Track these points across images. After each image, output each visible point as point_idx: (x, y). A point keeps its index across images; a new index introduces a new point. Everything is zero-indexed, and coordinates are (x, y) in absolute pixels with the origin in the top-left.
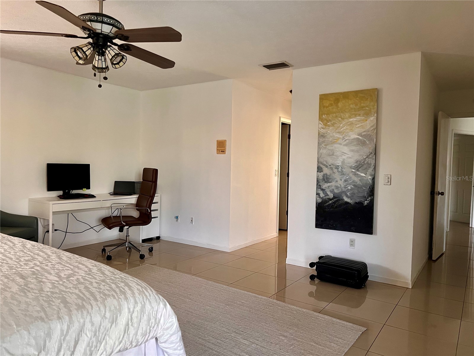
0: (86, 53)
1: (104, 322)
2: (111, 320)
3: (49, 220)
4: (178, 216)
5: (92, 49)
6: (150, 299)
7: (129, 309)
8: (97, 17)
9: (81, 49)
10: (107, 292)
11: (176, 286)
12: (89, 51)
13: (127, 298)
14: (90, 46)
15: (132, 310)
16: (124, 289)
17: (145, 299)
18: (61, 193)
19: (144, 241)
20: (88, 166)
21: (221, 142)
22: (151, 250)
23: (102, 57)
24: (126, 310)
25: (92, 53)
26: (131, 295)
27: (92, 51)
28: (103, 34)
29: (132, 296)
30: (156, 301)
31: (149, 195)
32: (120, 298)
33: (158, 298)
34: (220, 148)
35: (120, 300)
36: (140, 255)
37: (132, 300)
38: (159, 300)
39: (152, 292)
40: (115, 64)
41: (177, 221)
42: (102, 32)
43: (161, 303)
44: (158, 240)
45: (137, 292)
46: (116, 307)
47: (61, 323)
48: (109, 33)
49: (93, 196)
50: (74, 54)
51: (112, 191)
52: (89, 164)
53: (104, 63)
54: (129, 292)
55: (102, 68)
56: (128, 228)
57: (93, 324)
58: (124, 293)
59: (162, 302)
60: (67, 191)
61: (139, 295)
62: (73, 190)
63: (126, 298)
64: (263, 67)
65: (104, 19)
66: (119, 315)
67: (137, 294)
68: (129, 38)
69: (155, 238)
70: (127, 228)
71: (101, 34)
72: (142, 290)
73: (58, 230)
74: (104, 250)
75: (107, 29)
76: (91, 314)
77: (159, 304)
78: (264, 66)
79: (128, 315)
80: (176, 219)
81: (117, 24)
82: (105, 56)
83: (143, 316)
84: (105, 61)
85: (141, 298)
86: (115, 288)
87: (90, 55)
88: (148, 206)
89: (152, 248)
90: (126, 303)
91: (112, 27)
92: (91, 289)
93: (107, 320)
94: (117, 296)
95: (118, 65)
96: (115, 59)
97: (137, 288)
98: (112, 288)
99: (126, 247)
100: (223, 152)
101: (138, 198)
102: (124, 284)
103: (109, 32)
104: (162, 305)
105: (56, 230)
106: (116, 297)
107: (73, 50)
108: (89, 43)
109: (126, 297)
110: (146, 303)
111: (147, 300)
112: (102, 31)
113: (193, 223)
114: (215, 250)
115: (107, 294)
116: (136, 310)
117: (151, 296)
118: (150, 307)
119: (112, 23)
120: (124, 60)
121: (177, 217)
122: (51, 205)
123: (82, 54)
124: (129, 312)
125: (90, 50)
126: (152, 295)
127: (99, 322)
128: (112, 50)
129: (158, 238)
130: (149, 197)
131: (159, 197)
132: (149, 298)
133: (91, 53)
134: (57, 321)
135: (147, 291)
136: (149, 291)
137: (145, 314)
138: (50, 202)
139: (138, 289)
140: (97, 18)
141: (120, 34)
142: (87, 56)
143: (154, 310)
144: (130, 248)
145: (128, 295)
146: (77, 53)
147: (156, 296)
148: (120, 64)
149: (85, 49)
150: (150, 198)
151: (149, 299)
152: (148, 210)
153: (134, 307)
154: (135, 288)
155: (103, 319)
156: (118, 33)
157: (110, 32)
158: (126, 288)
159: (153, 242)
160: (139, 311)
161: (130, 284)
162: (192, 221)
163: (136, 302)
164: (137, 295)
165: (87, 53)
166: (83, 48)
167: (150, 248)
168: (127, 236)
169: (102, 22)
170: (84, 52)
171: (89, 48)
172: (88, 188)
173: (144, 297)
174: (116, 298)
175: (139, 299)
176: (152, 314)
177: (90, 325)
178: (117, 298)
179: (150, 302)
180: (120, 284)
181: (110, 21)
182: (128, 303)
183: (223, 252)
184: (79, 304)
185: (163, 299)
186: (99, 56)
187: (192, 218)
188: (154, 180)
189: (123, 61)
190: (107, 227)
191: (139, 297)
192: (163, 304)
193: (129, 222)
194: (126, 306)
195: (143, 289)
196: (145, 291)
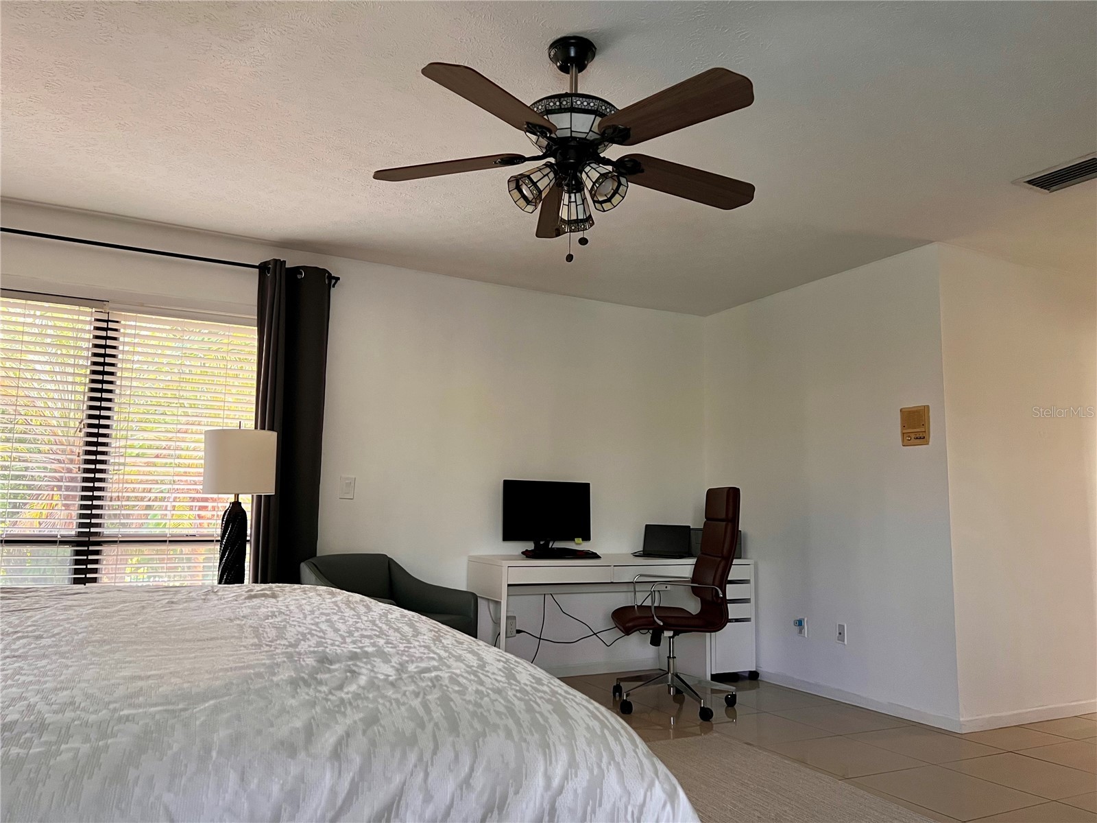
0: (538, 184)
1: (461, 799)
2: (485, 798)
3: (501, 602)
4: (804, 619)
5: (552, 175)
6: (621, 763)
7: (548, 779)
8: (559, 101)
9: (529, 177)
10: (493, 719)
11: (788, 800)
12: (546, 181)
13: (549, 744)
14: (548, 170)
15: (556, 783)
16: (546, 719)
17: (605, 760)
18: (530, 546)
19: (715, 677)
20: (585, 488)
21: (914, 412)
22: (731, 701)
23: (577, 194)
24: (540, 781)
25: (551, 185)
26: (562, 738)
27: (551, 181)
28: (575, 138)
29: (564, 741)
30: (642, 775)
31: (720, 555)
32: (525, 740)
33: (651, 769)
34: (909, 428)
35: (524, 745)
36: (701, 707)
37: (563, 757)
38: (653, 775)
39: (636, 746)
40: (601, 203)
41: (800, 632)
42: (574, 135)
43: (657, 782)
44: (754, 682)
45: (585, 736)
46: (507, 764)
47: (336, 773)
48: (588, 133)
49: (594, 556)
50: (516, 193)
51: (640, 547)
52: (589, 484)
53: (580, 208)
54: (557, 729)
55: (577, 221)
56: (673, 637)
57: (428, 798)
58: (543, 730)
59: (660, 782)
60: (542, 543)
61: (589, 744)
62: (554, 540)
63: (545, 746)
64: (1027, 184)
65: (576, 102)
66: (511, 791)
67: (583, 740)
68: (631, 132)
69: (747, 675)
70: (670, 638)
71: (572, 138)
72: (602, 732)
73: (524, 632)
74: (617, 689)
75: (582, 125)
76: (427, 766)
77: (651, 785)
78: (1029, 182)
79: (542, 796)
80: (797, 629)
81: (603, 108)
82: (582, 192)
83: (594, 812)
84: (583, 204)
85: (593, 757)
86: (520, 712)
87: (548, 188)
88: (717, 583)
89: (734, 697)
90: (541, 758)
91: (593, 116)
92: (454, 702)
93: (473, 796)
94: (520, 732)
95: (609, 204)
96: (600, 185)
97: (588, 725)
98: (514, 710)
99: (669, 685)
100: (921, 440)
101: (696, 565)
102: (552, 707)
103: (588, 131)
104: (658, 792)
105: (519, 632)
106: (515, 733)
107: (513, 185)
108: (548, 165)
109: (546, 739)
110: (606, 772)
111: (610, 764)
112: (571, 131)
113: (844, 641)
114: (914, 724)
115: (491, 723)
116: (569, 786)
117: (627, 756)
118: (618, 789)
119: (593, 108)
120: (621, 188)
121: (800, 623)
122: (505, 569)
123: (529, 188)
124: (548, 786)
125: (547, 177)
126: (630, 753)
127: (449, 797)
128: (594, 169)
129: (754, 676)
130: (720, 559)
131: (752, 566)
132: (618, 758)
133: (549, 184)
134: (328, 765)
135: (617, 739)
136: (625, 740)
137: (600, 805)
138: (504, 562)
139: (588, 728)
140: (561, 103)
141: (609, 127)
142: (540, 192)
143: (631, 802)
144: (678, 691)
145: (551, 736)
146: (521, 191)
147: (646, 762)
148: (613, 200)
149: (535, 177)
150: (720, 561)
151: (619, 763)
152: (717, 591)
153: (566, 778)
154: (581, 722)
155: (462, 789)
156: (605, 125)
157: (590, 130)
158: (554, 719)
159: (740, 684)
160: (580, 791)
161: (570, 711)
162: (840, 634)
163: (572, 764)
164: (581, 743)
165: (541, 185)
166: (531, 176)
167: (727, 696)
168: (669, 657)
169: (572, 110)
170: (534, 184)
171: (545, 174)
172: (587, 537)
173: (604, 754)
174: (513, 739)
175: (585, 755)
176: (622, 813)
177: (421, 797)
178: (516, 739)
179: (620, 773)
180: (539, 705)
181: (589, 104)
182: (548, 760)
183: (939, 731)
184: (404, 732)
185: (667, 776)
186: (569, 192)
187: (841, 627)
188: (730, 515)
189: (619, 192)
190: (621, 628)
191: (587, 750)
192: (664, 790)
193: (672, 621)
194: (541, 769)
195: (606, 731)
196: (610, 739)
